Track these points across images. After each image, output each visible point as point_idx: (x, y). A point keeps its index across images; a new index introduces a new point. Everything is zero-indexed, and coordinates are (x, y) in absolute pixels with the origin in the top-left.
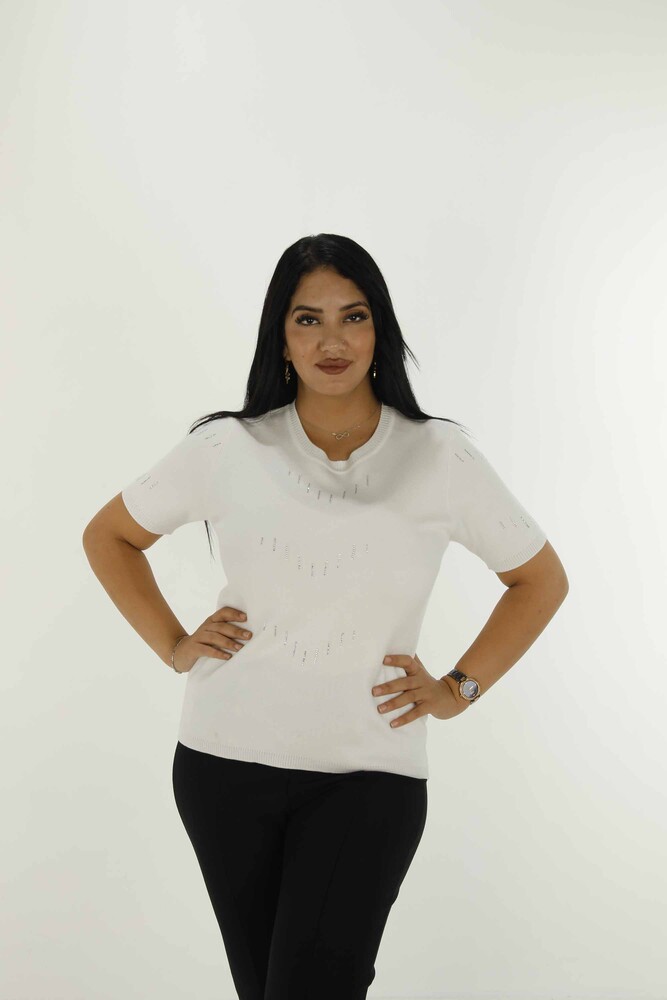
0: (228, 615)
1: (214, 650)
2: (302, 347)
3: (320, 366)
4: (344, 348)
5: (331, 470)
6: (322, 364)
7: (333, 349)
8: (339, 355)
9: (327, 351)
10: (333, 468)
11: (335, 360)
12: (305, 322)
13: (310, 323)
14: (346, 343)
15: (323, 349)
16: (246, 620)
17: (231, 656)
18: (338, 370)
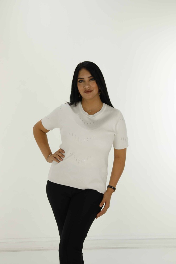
0: (61, 151)
1: (56, 160)
2: (81, 88)
3: (85, 92)
4: (90, 87)
5: (89, 117)
6: (85, 91)
7: (87, 87)
8: (89, 89)
9: (86, 88)
10: (90, 117)
11: (88, 90)
12: (81, 82)
13: (82, 82)
14: (90, 86)
15: (85, 88)
16: (64, 153)
17: (60, 162)
18: (89, 92)
